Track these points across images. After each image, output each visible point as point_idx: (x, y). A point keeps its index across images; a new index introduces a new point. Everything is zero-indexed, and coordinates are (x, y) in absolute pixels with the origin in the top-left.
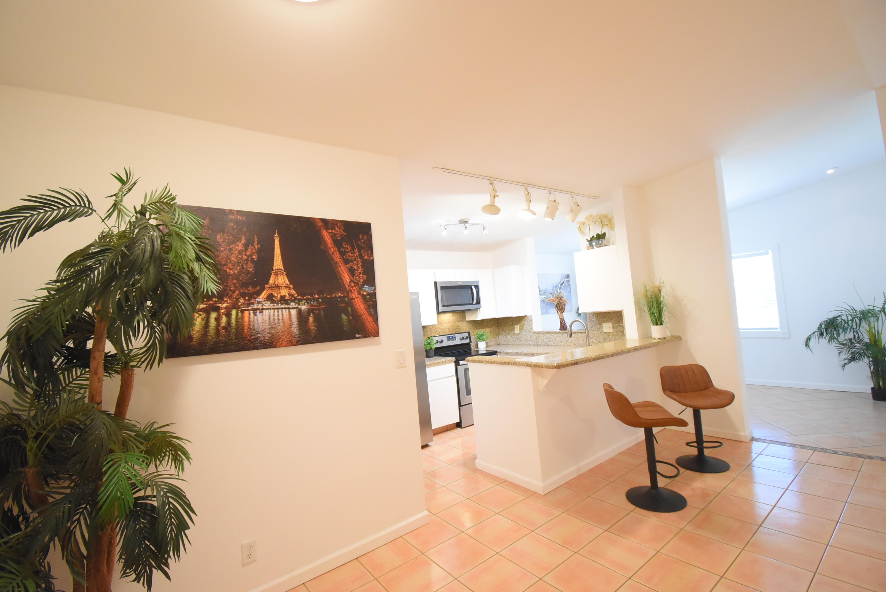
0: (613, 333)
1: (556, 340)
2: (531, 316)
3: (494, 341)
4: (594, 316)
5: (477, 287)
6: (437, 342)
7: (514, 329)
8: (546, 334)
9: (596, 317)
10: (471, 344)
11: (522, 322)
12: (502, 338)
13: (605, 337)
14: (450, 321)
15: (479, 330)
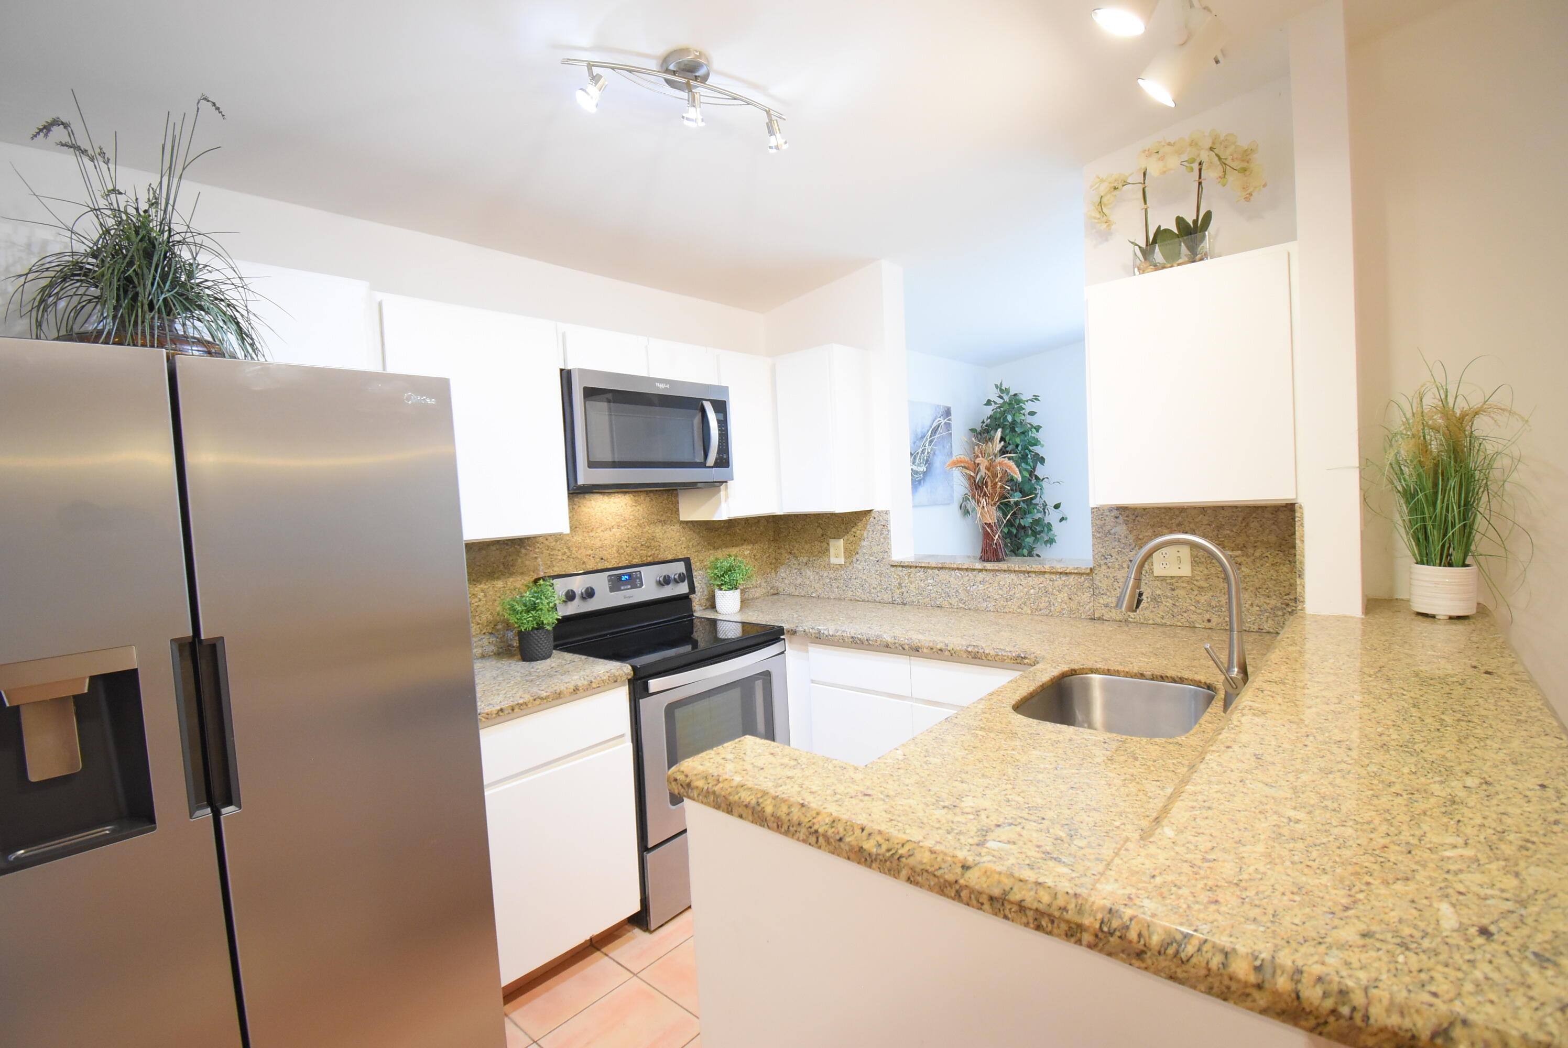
0: (1190, 580)
1: (968, 592)
2: (887, 513)
3: (764, 584)
4: (1121, 520)
5: (721, 407)
6: (570, 596)
7: (828, 550)
8: (936, 571)
9: (1126, 523)
10: (692, 596)
11: (854, 530)
12: (786, 578)
13: (1158, 592)
14: (625, 520)
15: (719, 551)
